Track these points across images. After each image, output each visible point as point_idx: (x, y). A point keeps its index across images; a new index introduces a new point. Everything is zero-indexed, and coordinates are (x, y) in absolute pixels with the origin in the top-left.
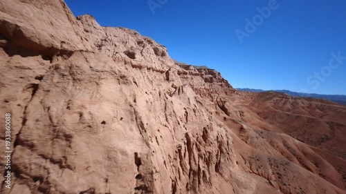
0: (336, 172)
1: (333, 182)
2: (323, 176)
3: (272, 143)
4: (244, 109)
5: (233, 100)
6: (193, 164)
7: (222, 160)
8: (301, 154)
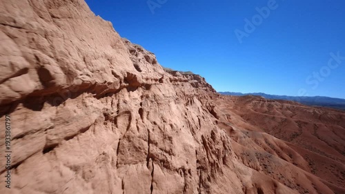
0: (305, 161)
1: (303, 168)
2: (296, 165)
3: (256, 141)
4: (230, 113)
5: (219, 104)
6: (210, 158)
7: (227, 155)
8: (279, 149)
